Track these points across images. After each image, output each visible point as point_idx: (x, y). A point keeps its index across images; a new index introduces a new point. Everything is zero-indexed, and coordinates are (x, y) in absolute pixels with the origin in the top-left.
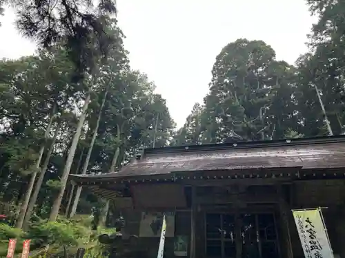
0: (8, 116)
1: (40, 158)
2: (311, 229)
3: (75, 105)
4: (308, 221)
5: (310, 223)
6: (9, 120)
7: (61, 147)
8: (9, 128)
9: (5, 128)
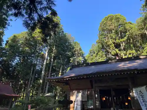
0: (18, 56)
1: (32, 72)
2: (142, 95)
3: (43, 49)
4: (140, 92)
5: (141, 92)
6: (19, 58)
7: (39, 67)
8: (19, 61)
9: (17, 61)
